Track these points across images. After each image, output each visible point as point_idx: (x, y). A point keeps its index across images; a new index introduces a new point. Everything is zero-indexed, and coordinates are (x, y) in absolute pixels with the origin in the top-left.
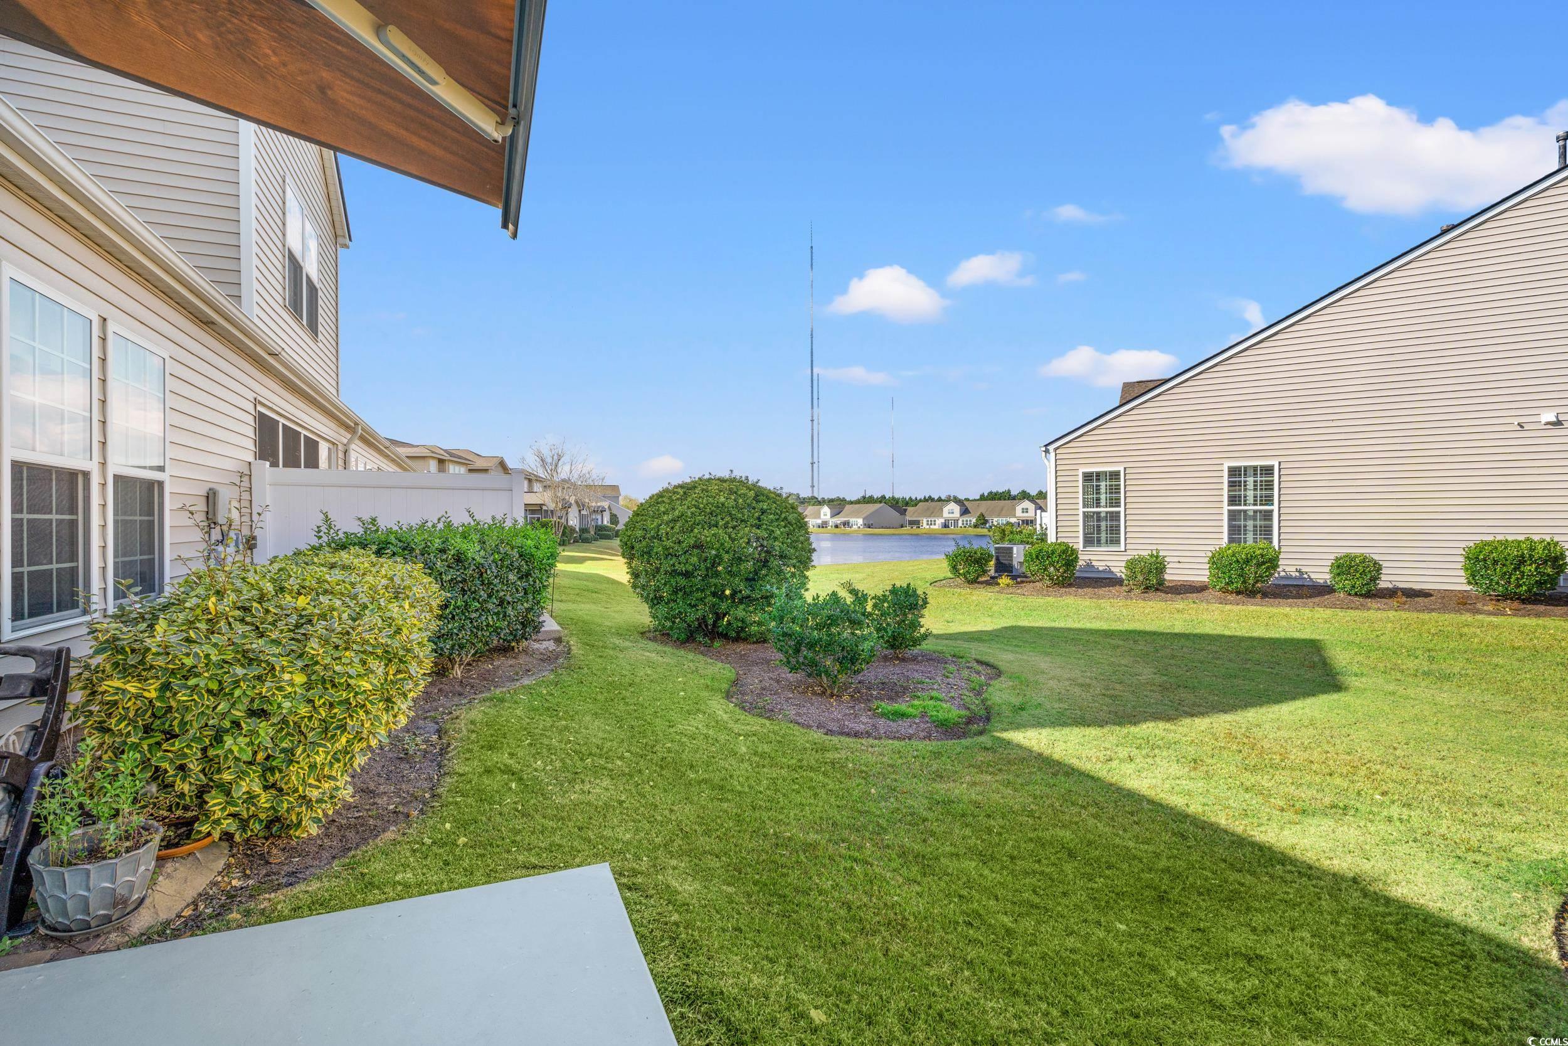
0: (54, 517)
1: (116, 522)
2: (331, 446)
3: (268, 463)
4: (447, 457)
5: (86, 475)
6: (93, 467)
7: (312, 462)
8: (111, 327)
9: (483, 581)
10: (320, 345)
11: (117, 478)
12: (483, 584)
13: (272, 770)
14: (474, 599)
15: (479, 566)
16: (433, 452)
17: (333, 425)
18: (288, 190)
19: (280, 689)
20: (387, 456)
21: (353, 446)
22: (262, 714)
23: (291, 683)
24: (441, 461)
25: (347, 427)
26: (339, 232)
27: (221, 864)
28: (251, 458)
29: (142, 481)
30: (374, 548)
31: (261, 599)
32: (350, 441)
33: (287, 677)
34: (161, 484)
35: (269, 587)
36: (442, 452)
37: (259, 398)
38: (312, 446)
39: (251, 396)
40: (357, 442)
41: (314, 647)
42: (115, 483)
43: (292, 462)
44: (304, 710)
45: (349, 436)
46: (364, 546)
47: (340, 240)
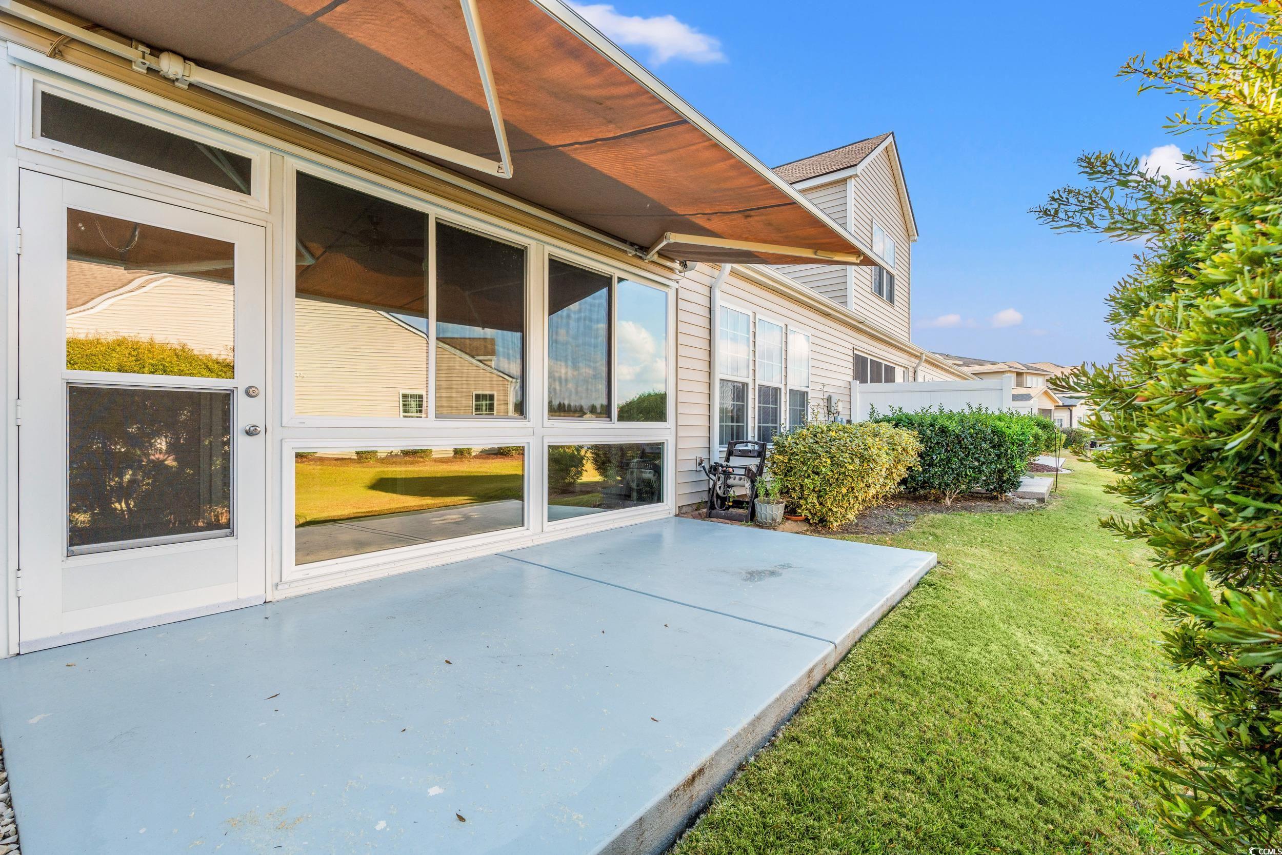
0: (770, 406)
1: (790, 409)
2: (905, 369)
3: (858, 382)
4: (1025, 370)
5: (780, 389)
6: (782, 386)
7: (890, 378)
8: (789, 328)
9: (961, 446)
10: (896, 308)
11: (791, 390)
12: (961, 447)
13: (821, 496)
14: (954, 456)
15: (958, 436)
16: (1011, 367)
17: (906, 356)
18: (875, 227)
19: (822, 463)
20: (952, 373)
21: (920, 368)
22: (817, 474)
23: (826, 462)
24: (1019, 374)
25: (916, 356)
26: (911, 233)
27: (805, 528)
28: (850, 379)
29: (800, 392)
30: (894, 423)
31: (822, 432)
32: (918, 365)
33: (824, 460)
34: (807, 393)
35: (825, 429)
36: (1021, 366)
37: (856, 347)
38: (890, 371)
39: (851, 347)
40: (923, 364)
41: (834, 450)
42: (790, 393)
43: (876, 379)
44: (830, 473)
45: (917, 361)
46: (889, 421)
47: (912, 238)
